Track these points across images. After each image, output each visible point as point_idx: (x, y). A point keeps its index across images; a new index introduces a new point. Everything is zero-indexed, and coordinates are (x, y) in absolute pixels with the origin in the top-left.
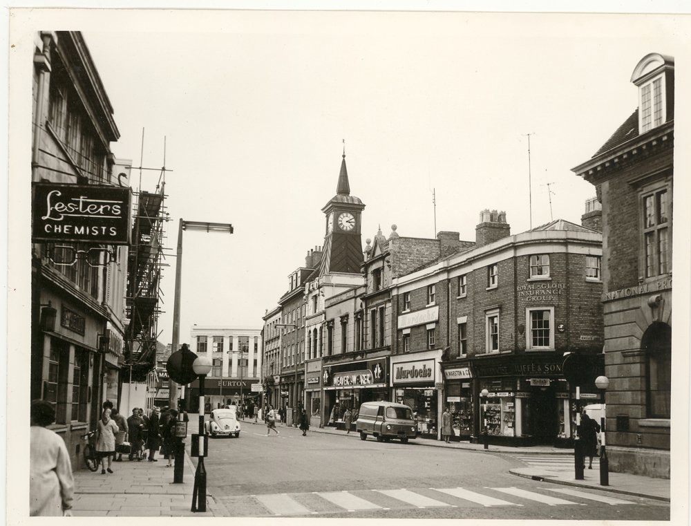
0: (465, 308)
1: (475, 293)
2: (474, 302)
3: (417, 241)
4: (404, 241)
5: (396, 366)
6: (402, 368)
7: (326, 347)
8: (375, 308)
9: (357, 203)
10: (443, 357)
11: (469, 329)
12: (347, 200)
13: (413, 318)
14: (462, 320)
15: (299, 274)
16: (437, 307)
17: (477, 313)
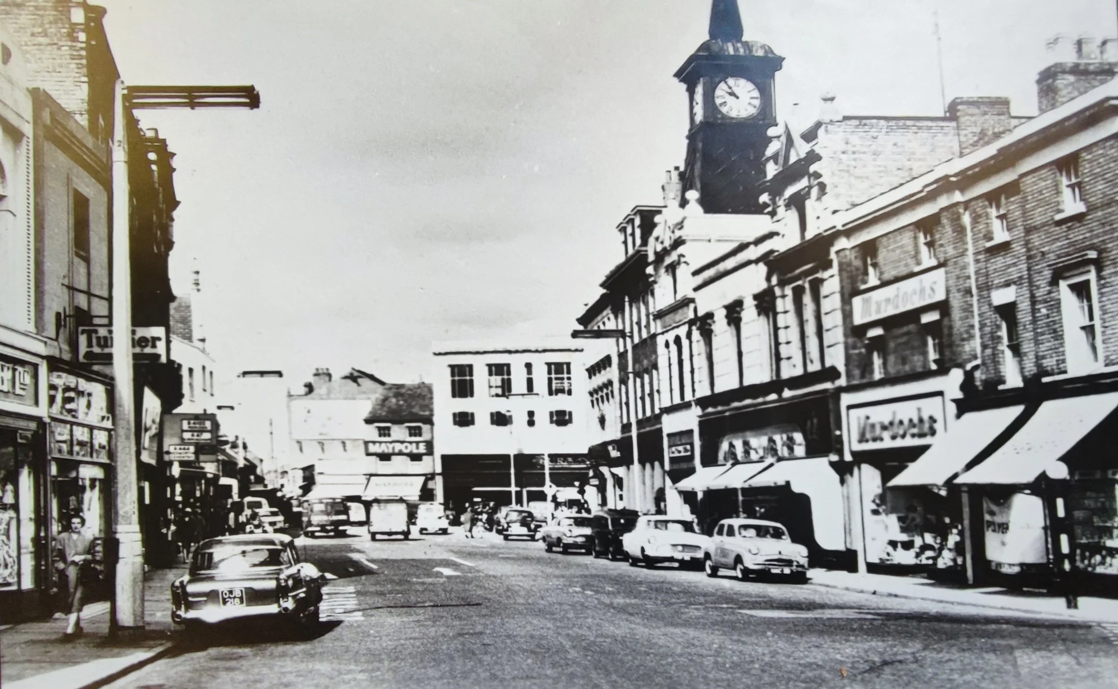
0: (1009, 266)
1: (1029, 231)
2: (1029, 250)
3: (892, 123)
4: (857, 127)
5: (853, 412)
6: (868, 418)
7: (702, 375)
8: (800, 283)
9: (760, 53)
10: (963, 387)
11: (1024, 315)
12: (736, 50)
13: (888, 300)
14: (1001, 297)
15: (637, 221)
16: (942, 271)
17: (1036, 277)
